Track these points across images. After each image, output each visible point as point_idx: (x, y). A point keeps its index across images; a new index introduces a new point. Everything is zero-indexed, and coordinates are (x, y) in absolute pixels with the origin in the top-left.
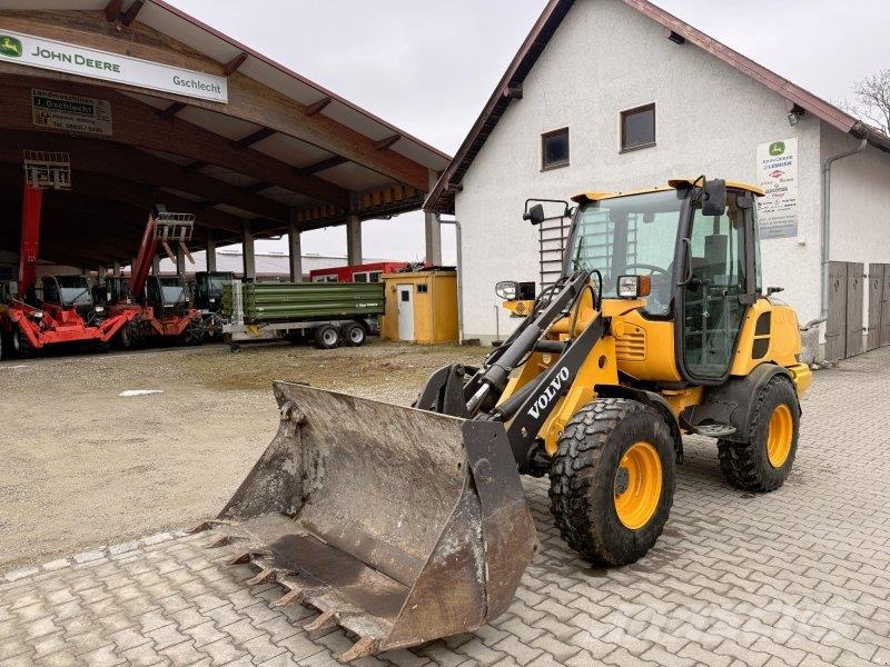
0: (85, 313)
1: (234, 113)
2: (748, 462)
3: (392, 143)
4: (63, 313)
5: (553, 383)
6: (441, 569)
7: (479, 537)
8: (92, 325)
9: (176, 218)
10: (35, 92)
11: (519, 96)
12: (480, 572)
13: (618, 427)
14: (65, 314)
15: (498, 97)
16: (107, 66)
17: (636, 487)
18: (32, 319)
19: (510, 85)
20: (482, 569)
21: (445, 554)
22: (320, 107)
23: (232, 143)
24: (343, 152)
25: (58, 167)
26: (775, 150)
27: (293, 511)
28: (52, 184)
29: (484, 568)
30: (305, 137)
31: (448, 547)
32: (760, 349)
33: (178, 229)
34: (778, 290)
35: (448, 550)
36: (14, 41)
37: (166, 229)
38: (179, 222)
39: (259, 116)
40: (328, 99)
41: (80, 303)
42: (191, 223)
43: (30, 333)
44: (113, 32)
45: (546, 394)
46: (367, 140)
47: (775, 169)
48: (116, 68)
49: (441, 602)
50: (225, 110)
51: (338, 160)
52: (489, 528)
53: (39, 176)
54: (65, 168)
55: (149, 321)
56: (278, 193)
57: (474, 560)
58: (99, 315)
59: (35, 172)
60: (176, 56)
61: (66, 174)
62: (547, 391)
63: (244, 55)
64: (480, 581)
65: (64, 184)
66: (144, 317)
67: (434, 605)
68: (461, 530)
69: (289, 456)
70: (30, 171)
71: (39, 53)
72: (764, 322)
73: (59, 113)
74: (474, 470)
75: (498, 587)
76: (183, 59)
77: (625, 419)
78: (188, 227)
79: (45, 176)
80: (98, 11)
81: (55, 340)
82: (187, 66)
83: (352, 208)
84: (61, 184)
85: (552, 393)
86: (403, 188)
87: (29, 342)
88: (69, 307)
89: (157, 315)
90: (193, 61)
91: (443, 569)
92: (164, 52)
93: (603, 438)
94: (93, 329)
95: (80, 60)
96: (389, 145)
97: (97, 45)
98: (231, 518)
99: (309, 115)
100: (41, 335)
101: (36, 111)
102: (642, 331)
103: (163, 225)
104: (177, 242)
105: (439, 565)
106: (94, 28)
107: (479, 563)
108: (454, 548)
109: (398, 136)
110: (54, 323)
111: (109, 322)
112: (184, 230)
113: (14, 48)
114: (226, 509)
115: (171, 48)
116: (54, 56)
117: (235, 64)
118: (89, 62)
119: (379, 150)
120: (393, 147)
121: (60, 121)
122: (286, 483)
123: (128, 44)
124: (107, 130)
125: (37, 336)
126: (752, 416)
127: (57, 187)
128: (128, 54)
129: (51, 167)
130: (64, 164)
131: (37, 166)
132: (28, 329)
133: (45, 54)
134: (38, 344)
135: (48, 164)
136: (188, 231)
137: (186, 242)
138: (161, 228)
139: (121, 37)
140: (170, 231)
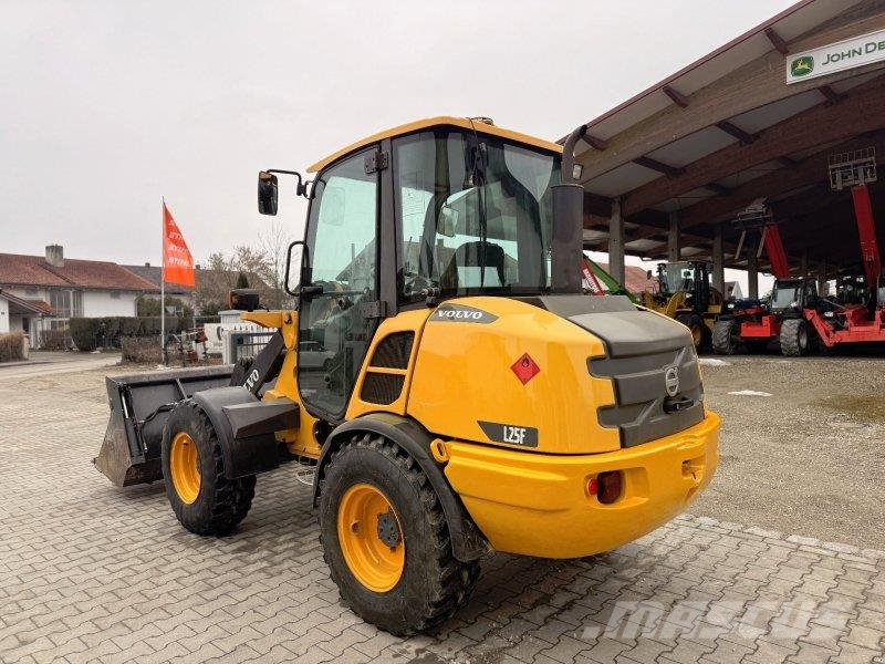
18: (824, 318)
25: (863, 164)
28: (856, 182)
43: (821, 332)
53: (843, 178)
54: (870, 163)
59: (839, 175)
61: (872, 168)
65: (870, 180)
70: (834, 176)
71: (830, 59)
79: (849, 177)
81: (847, 339)
84: (866, 180)
95: (871, 48)
100: (832, 335)
113: (806, 66)
116: (843, 56)
118: (880, 46)
125: (828, 334)
127: (862, 184)
129: (855, 166)
130: (869, 159)
131: (841, 168)
132: (821, 328)
133: (835, 58)
134: (828, 342)
135: (851, 163)
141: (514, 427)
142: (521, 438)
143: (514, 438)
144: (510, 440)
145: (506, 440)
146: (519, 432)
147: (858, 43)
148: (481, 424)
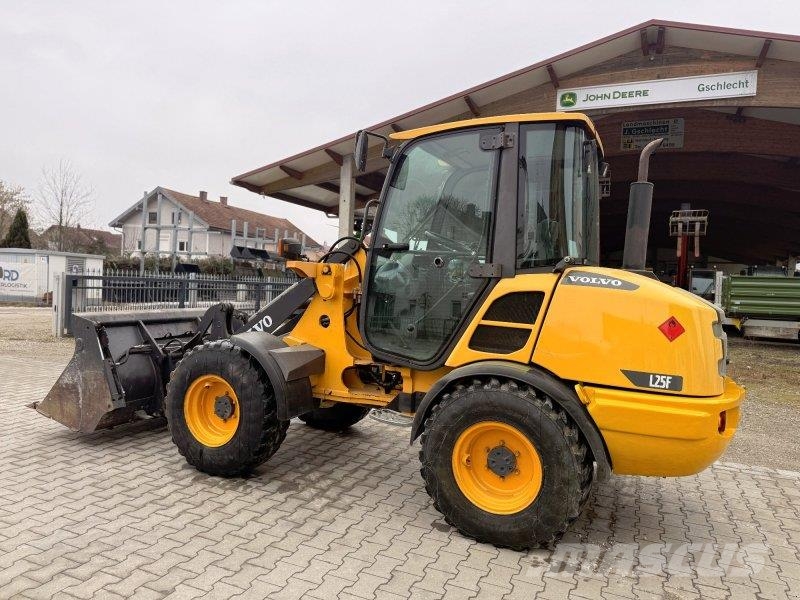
1: (763, 103)
6: (63, 388)
9: (694, 214)
10: (625, 125)
12: (81, 402)
16: (638, 93)
21: (65, 382)
31: (66, 379)
33: (692, 226)
37: (680, 226)
38: (693, 219)
42: (705, 218)
44: (648, 64)
48: (645, 93)
50: (753, 103)
54: (607, 182)
57: (78, 394)
60: (705, 65)
63: (769, 41)
64: (80, 406)
65: (605, 195)
68: (73, 373)
71: (588, 98)
73: (640, 137)
75: (86, 415)
76: (712, 65)
78: (702, 222)
80: (636, 51)
82: (715, 71)
92: (693, 66)
95: (617, 95)
97: (633, 79)
101: (624, 139)
103: (677, 222)
104: (690, 237)
105: (62, 385)
106: (632, 65)
107: (81, 396)
108: (69, 381)
112: (698, 226)
113: (571, 100)
115: (700, 59)
116: (598, 97)
117: (763, 52)
118: (623, 95)
121: (640, 144)
123: (657, 69)
124: (679, 144)
128: (659, 77)
133: (592, 98)
136: (702, 228)
137: (701, 237)
138: (675, 224)
139: (653, 66)
140: (684, 227)
141: (661, 375)
142: (666, 384)
143: (660, 384)
144: (656, 385)
145: (651, 385)
146: (665, 380)
147: (608, 89)
148: (624, 372)
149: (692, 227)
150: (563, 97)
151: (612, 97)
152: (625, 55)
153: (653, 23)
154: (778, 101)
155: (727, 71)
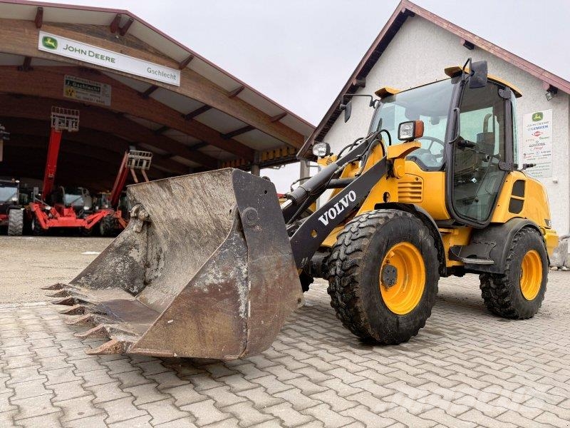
0: (78, 210)
1: (183, 92)
2: (504, 290)
3: (281, 118)
4: (65, 210)
5: (342, 201)
6: (203, 295)
7: (245, 276)
8: (81, 217)
9: (140, 154)
10: (67, 77)
11: (363, 86)
12: (242, 308)
13: (385, 224)
14: (66, 211)
15: (349, 85)
16: (108, 58)
17: (404, 285)
18: (44, 210)
19: (357, 78)
20: (245, 305)
21: (208, 282)
22: (238, 92)
23: (183, 116)
24: (251, 122)
25: (72, 119)
26: (536, 118)
27: (135, 290)
28: (66, 128)
29: (247, 305)
30: (227, 110)
31: (211, 277)
32: (516, 206)
33: (141, 161)
34: (532, 166)
35: (211, 279)
36: (53, 40)
37: (134, 161)
38: (142, 157)
39: (199, 95)
40: (242, 87)
41: (76, 204)
42: (150, 158)
43: (41, 219)
44: (113, 39)
45: (335, 208)
46: (266, 116)
47: (536, 130)
48: (113, 60)
49: (199, 324)
50: (178, 90)
51: (249, 128)
52: (254, 270)
53: (60, 123)
54: (76, 119)
55: (118, 219)
56: (211, 150)
57: (238, 296)
58: (86, 212)
59: (57, 120)
60: (151, 56)
61: (76, 123)
62: (336, 205)
63: (192, 56)
64: (241, 315)
65: (74, 129)
66: (114, 216)
67: (191, 325)
68: (226, 264)
69: (136, 246)
70: (54, 120)
71: (67, 48)
72: (519, 187)
73: (79, 90)
74: (242, 215)
75: (260, 325)
76: (155, 58)
77: (393, 220)
78: (148, 161)
79: (63, 124)
80: (106, 26)
81: (57, 225)
83: (255, 161)
84: (72, 128)
85: (341, 208)
86: (288, 148)
87: (40, 226)
88: (68, 207)
89: (123, 216)
90: (160, 59)
91: (205, 295)
92: (143, 53)
93: (372, 230)
94: (82, 220)
95: (91, 54)
96: (279, 118)
97: (103, 46)
98: (82, 285)
99: (230, 97)
100: (48, 221)
101: (66, 88)
102: (420, 180)
103: (132, 158)
104: (140, 170)
105: (200, 290)
106: (103, 36)
107: (243, 299)
108: (218, 279)
109: (285, 113)
110: (58, 214)
111: (92, 217)
112: (145, 163)
113: (53, 44)
114: (79, 277)
115: (148, 51)
116: (76, 50)
117: (186, 62)
118: (97, 56)
119: (273, 122)
120: (281, 121)
121: (79, 95)
122: (131, 267)
123: (121, 46)
124: (107, 102)
125: (45, 221)
126: (507, 254)
127: (70, 130)
128: (121, 52)
129: (67, 118)
130: (76, 117)
131: (59, 117)
132: (41, 217)
133: (71, 49)
134: (45, 226)
135: (66, 116)
136: (147, 163)
137: (146, 171)
138: (131, 160)
139: (118, 42)
140: (136, 162)
149: (141, 163)
150: (45, 39)
151: (87, 54)
152: (97, 26)
153: (126, 13)
154: (190, 94)
155: (163, 65)
